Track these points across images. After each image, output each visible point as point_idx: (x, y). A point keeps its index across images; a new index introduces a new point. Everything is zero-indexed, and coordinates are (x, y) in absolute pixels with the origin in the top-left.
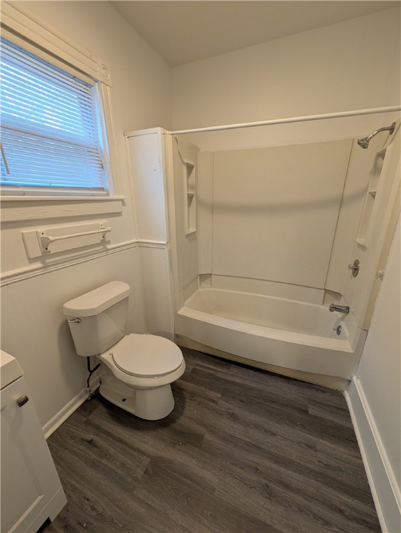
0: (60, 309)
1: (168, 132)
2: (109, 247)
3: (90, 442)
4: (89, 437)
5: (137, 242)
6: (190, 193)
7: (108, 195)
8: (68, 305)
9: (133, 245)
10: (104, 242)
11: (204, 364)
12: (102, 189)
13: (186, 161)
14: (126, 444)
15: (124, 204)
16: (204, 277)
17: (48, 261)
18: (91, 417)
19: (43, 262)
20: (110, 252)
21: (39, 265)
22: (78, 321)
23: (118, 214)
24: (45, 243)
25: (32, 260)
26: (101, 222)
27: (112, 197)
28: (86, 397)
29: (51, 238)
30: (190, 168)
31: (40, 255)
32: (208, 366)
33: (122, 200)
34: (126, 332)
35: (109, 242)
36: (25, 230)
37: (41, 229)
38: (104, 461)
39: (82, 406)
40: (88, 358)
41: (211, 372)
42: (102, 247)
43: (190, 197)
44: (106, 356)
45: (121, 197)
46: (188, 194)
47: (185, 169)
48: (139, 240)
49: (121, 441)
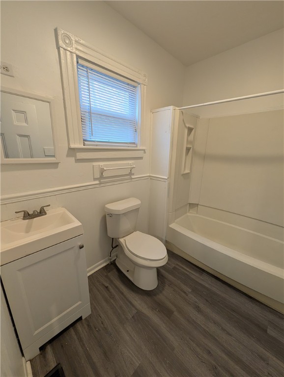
0: (104, 208)
1: (177, 108)
2: (133, 177)
3: (107, 287)
4: (107, 285)
5: (149, 176)
6: (188, 146)
7: (136, 147)
8: (108, 206)
9: (147, 178)
10: (131, 174)
11: (183, 266)
12: (134, 143)
13: (187, 125)
14: (125, 297)
15: (145, 152)
16: (192, 206)
17: (102, 181)
18: (109, 274)
19: (100, 181)
20: (133, 180)
21: (97, 182)
22: (111, 215)
23: (141, 158)
24: (102, 171)
25: (95, 179)
26: (130, 162)
27: (138, 148)
28: (108, 262)
29: (105, 169)
30: (190, 130)
31: (99, 177)
32: (186, 268)
33: (144, 150)
34: (135, 230)
35: (133, 174)
36: (95, 164)
37: (101, 164)
38: (112, 301)
39: (105, 266)
40: (113, 239)
41: (186, 272)
42: (129, 177)
43: (188, 150)
44: (122, 240)
45: (144, 148)
46: (186, 147)
47: (186, 131)
48: (151, 175)
49: (122, 294)
